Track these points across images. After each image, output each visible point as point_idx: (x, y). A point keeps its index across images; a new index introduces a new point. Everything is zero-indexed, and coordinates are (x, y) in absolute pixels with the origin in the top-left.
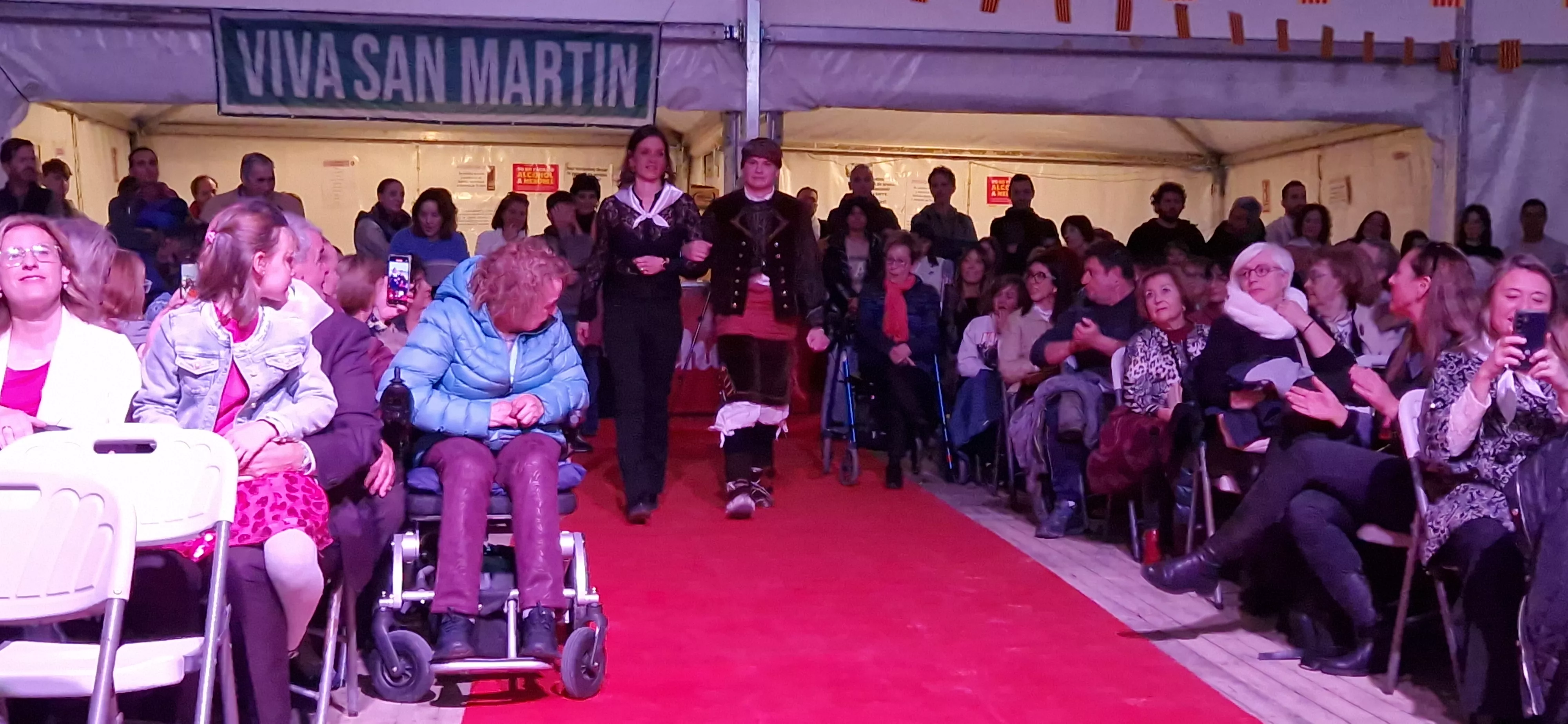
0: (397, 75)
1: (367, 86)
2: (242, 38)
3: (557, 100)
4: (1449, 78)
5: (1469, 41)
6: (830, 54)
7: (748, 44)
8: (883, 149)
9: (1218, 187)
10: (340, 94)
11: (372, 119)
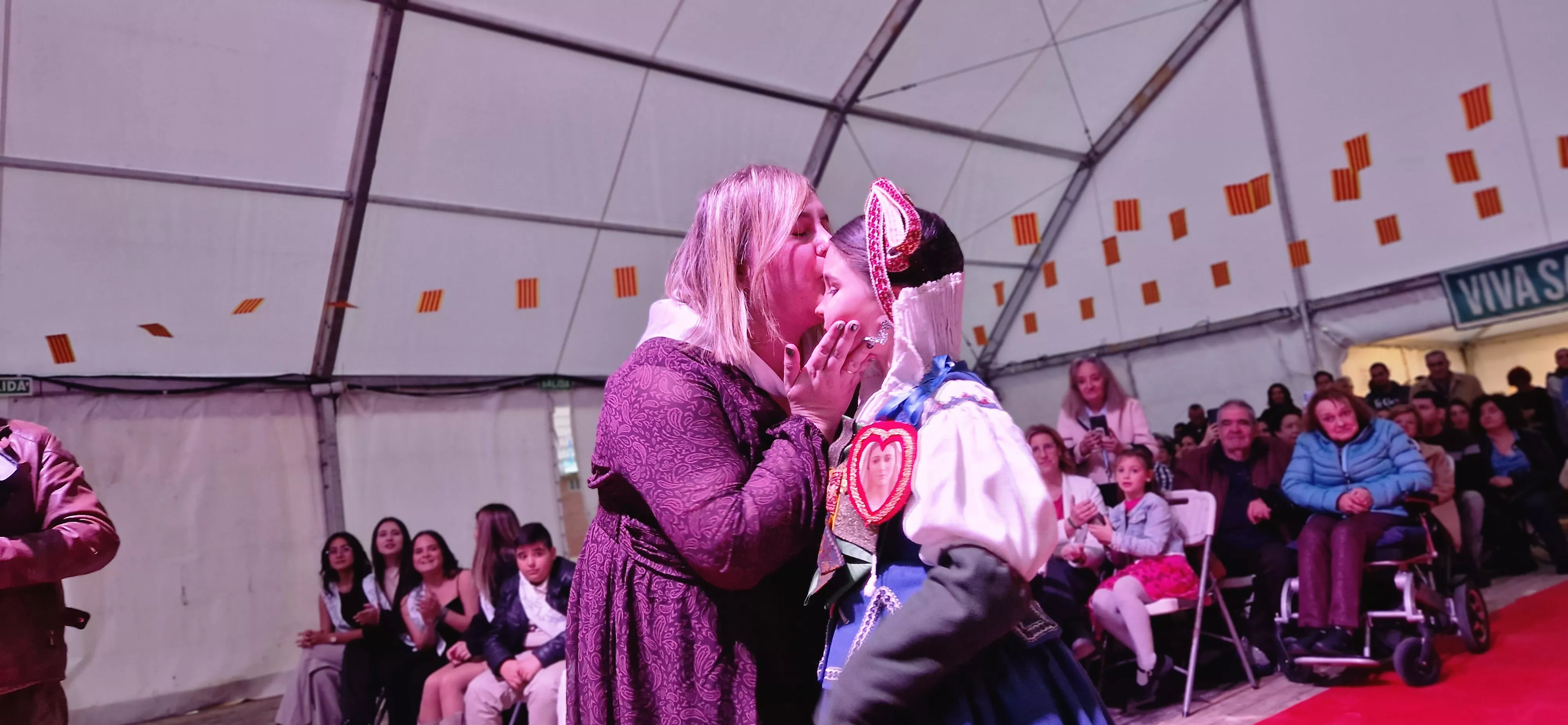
1: (1554, 290)
2: (1462, 285)
10: (1536, 300)
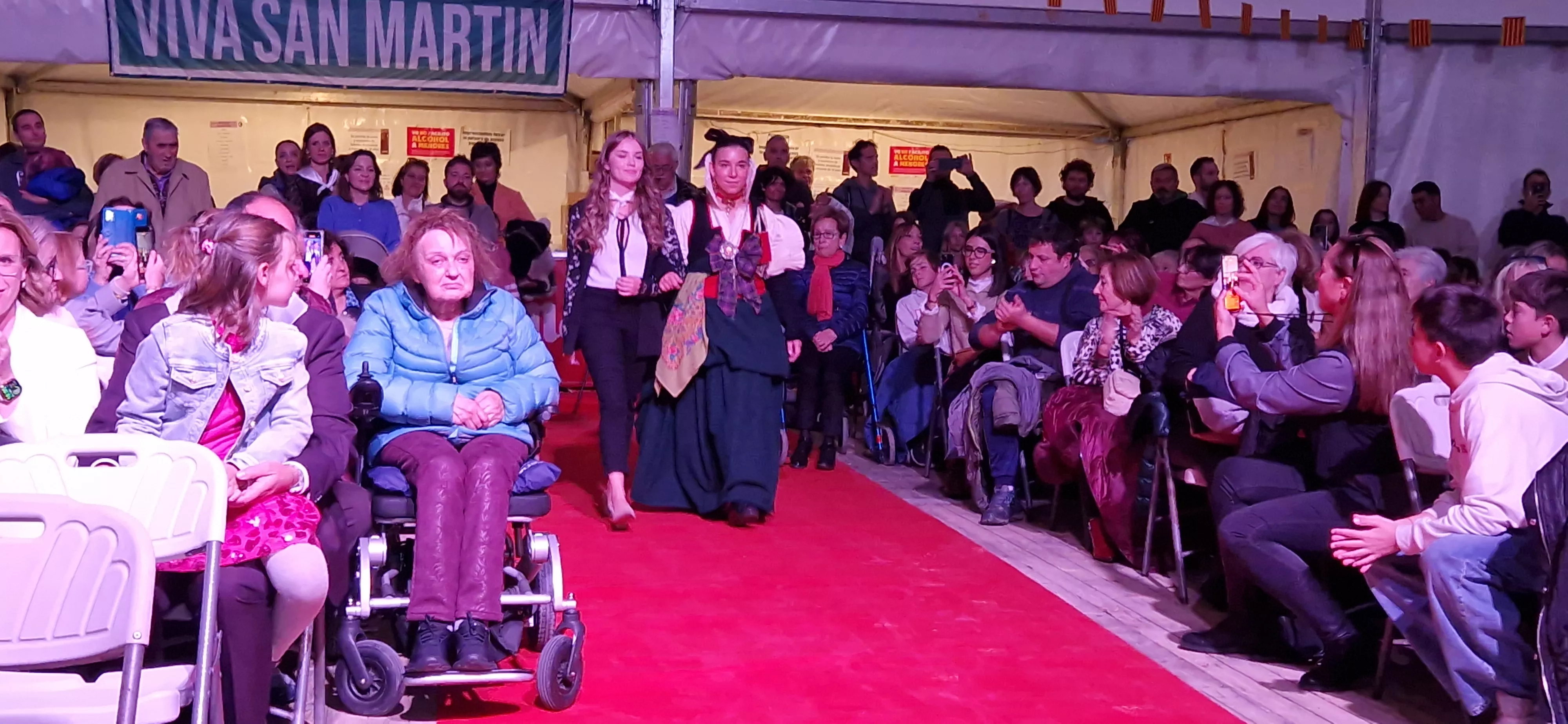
0: (299, 37)
1: (268, 47)
3: (465, 66)
4: (1359, 57)
5: (1379, 20)
6: (745, 22)
7: (663, 11)
8: (786, 117)
9: (1119, 159)
10: (239, 56)
11: (273, 82)
